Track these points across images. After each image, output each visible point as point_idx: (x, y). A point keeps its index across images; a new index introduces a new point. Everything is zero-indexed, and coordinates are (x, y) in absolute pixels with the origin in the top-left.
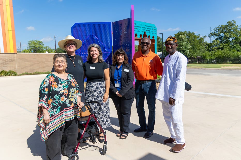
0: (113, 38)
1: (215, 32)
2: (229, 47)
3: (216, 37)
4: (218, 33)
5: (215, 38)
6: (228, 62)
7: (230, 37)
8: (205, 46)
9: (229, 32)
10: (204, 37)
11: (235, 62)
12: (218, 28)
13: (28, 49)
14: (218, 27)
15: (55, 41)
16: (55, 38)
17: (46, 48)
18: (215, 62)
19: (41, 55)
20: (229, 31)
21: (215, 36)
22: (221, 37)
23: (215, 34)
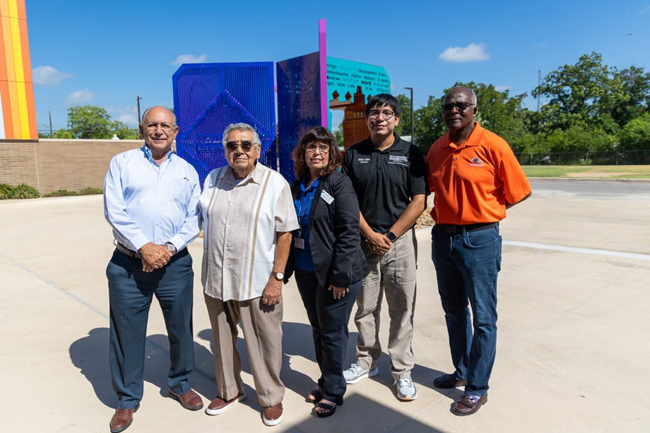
0: (278, 101)
1: (550, 83)
2: (583, 122)
3: (552, 97)
4: (557, 87)
5: (550, 99)
6: (583, 160)
7: (588, 95)
8: (524, 119)
9: (584, 83)
10: (521, 96)
11: (601, 160)
12: (556, 75)
13: (70, 128)
14: (556, 72)
15: (137, 108)
16: (138, 99)
17: (116, 125)
18: (549, 161)
19: (101, 144)
20: (586, 81)
21: (548, 93)
22: (563, 97)
23: (548, 90)
